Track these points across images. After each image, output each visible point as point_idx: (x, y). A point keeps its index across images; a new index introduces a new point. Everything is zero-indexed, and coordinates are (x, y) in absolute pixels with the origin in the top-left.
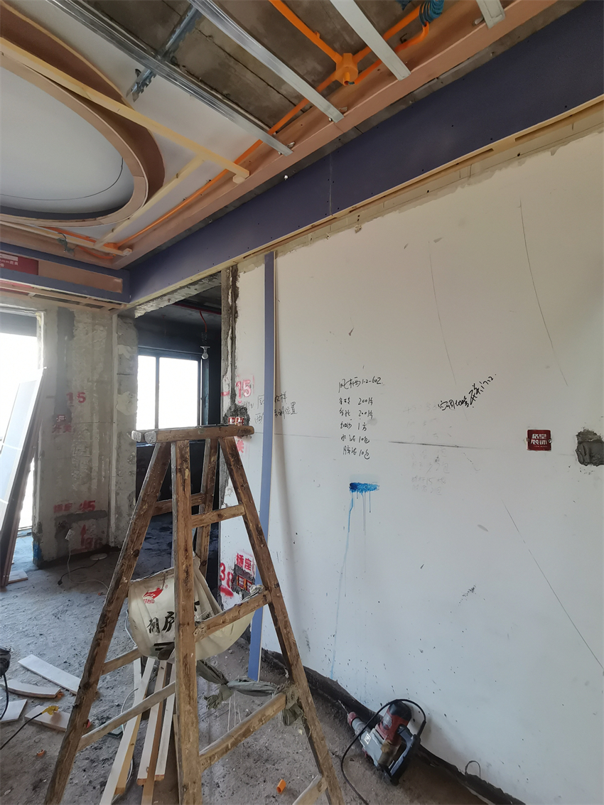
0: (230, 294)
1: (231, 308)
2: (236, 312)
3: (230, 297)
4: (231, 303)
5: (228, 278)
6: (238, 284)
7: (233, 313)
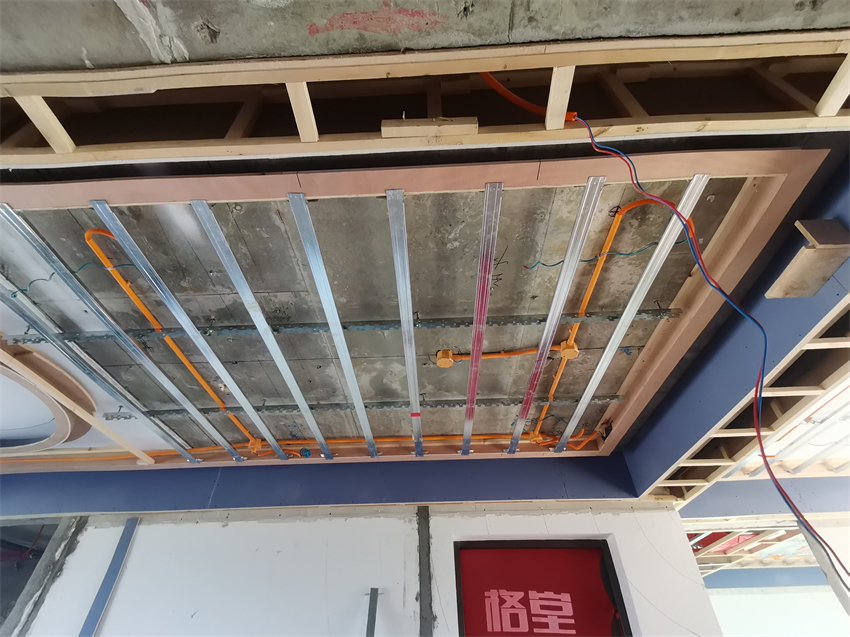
0: (62, 546)
1: (55, 564)
2: (61, 570)
3: (60, 550)
4: (57, 558)
5: (69, 528)
6: (80, 538)
7: (56, 569)
